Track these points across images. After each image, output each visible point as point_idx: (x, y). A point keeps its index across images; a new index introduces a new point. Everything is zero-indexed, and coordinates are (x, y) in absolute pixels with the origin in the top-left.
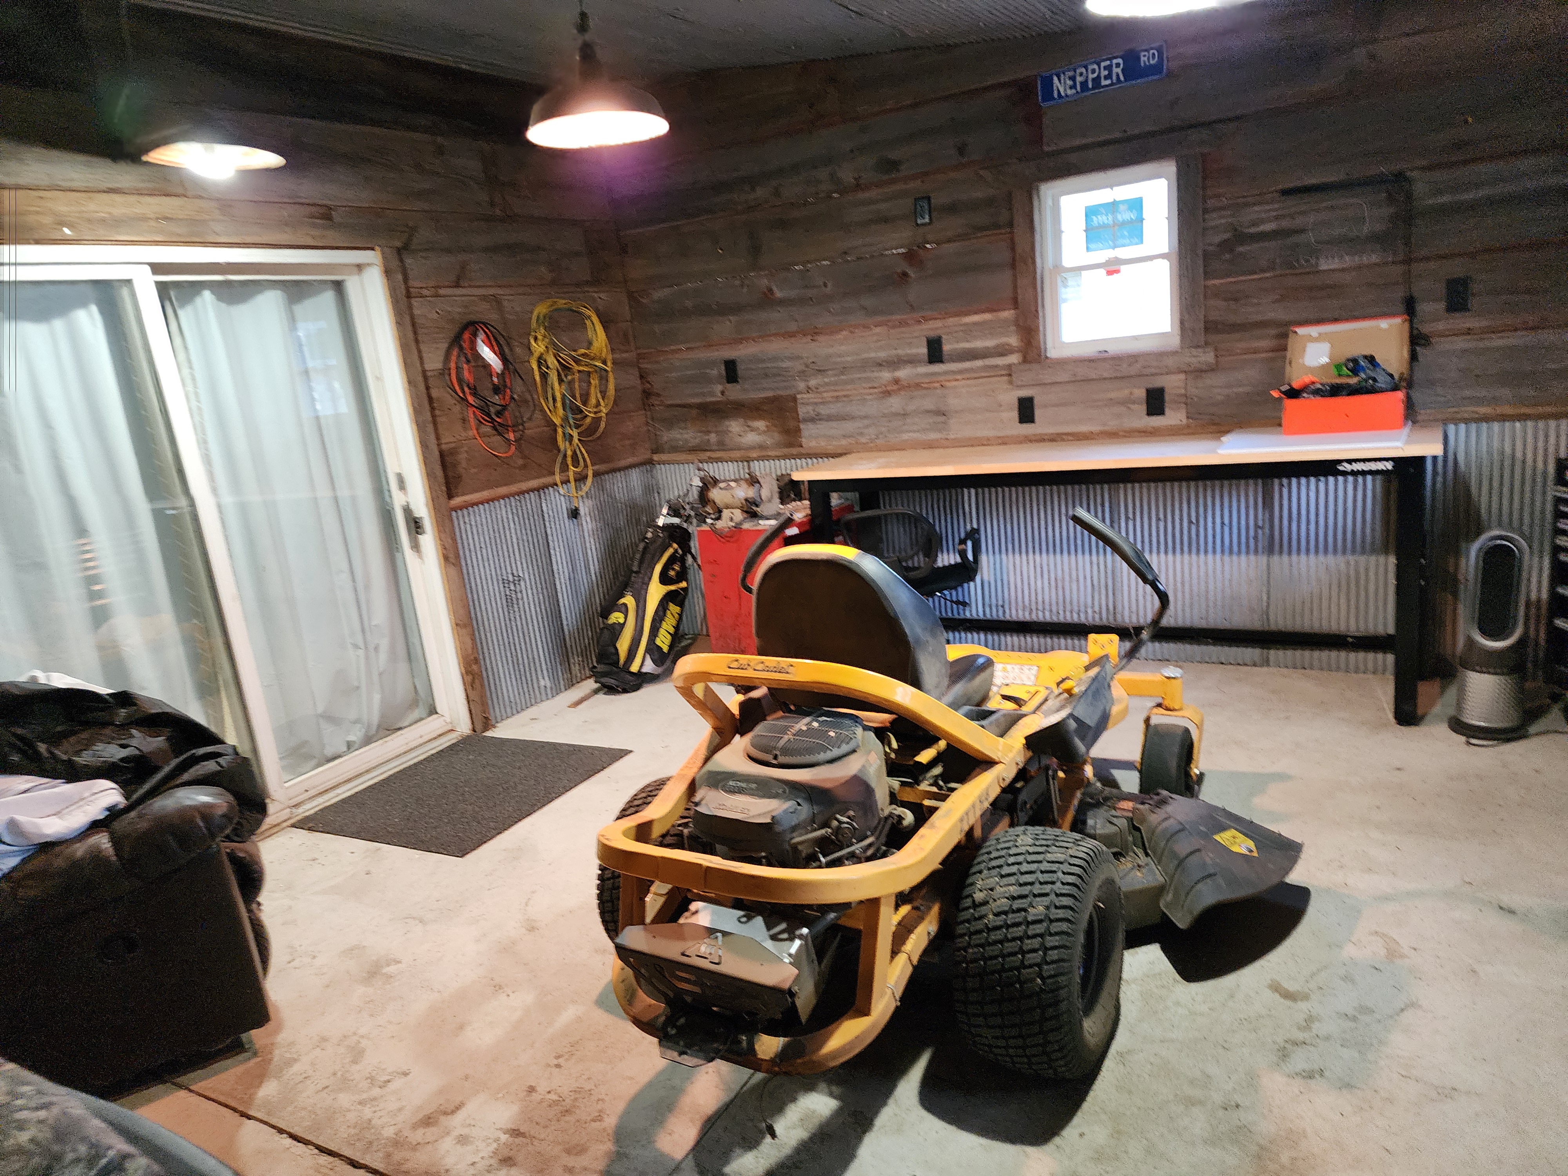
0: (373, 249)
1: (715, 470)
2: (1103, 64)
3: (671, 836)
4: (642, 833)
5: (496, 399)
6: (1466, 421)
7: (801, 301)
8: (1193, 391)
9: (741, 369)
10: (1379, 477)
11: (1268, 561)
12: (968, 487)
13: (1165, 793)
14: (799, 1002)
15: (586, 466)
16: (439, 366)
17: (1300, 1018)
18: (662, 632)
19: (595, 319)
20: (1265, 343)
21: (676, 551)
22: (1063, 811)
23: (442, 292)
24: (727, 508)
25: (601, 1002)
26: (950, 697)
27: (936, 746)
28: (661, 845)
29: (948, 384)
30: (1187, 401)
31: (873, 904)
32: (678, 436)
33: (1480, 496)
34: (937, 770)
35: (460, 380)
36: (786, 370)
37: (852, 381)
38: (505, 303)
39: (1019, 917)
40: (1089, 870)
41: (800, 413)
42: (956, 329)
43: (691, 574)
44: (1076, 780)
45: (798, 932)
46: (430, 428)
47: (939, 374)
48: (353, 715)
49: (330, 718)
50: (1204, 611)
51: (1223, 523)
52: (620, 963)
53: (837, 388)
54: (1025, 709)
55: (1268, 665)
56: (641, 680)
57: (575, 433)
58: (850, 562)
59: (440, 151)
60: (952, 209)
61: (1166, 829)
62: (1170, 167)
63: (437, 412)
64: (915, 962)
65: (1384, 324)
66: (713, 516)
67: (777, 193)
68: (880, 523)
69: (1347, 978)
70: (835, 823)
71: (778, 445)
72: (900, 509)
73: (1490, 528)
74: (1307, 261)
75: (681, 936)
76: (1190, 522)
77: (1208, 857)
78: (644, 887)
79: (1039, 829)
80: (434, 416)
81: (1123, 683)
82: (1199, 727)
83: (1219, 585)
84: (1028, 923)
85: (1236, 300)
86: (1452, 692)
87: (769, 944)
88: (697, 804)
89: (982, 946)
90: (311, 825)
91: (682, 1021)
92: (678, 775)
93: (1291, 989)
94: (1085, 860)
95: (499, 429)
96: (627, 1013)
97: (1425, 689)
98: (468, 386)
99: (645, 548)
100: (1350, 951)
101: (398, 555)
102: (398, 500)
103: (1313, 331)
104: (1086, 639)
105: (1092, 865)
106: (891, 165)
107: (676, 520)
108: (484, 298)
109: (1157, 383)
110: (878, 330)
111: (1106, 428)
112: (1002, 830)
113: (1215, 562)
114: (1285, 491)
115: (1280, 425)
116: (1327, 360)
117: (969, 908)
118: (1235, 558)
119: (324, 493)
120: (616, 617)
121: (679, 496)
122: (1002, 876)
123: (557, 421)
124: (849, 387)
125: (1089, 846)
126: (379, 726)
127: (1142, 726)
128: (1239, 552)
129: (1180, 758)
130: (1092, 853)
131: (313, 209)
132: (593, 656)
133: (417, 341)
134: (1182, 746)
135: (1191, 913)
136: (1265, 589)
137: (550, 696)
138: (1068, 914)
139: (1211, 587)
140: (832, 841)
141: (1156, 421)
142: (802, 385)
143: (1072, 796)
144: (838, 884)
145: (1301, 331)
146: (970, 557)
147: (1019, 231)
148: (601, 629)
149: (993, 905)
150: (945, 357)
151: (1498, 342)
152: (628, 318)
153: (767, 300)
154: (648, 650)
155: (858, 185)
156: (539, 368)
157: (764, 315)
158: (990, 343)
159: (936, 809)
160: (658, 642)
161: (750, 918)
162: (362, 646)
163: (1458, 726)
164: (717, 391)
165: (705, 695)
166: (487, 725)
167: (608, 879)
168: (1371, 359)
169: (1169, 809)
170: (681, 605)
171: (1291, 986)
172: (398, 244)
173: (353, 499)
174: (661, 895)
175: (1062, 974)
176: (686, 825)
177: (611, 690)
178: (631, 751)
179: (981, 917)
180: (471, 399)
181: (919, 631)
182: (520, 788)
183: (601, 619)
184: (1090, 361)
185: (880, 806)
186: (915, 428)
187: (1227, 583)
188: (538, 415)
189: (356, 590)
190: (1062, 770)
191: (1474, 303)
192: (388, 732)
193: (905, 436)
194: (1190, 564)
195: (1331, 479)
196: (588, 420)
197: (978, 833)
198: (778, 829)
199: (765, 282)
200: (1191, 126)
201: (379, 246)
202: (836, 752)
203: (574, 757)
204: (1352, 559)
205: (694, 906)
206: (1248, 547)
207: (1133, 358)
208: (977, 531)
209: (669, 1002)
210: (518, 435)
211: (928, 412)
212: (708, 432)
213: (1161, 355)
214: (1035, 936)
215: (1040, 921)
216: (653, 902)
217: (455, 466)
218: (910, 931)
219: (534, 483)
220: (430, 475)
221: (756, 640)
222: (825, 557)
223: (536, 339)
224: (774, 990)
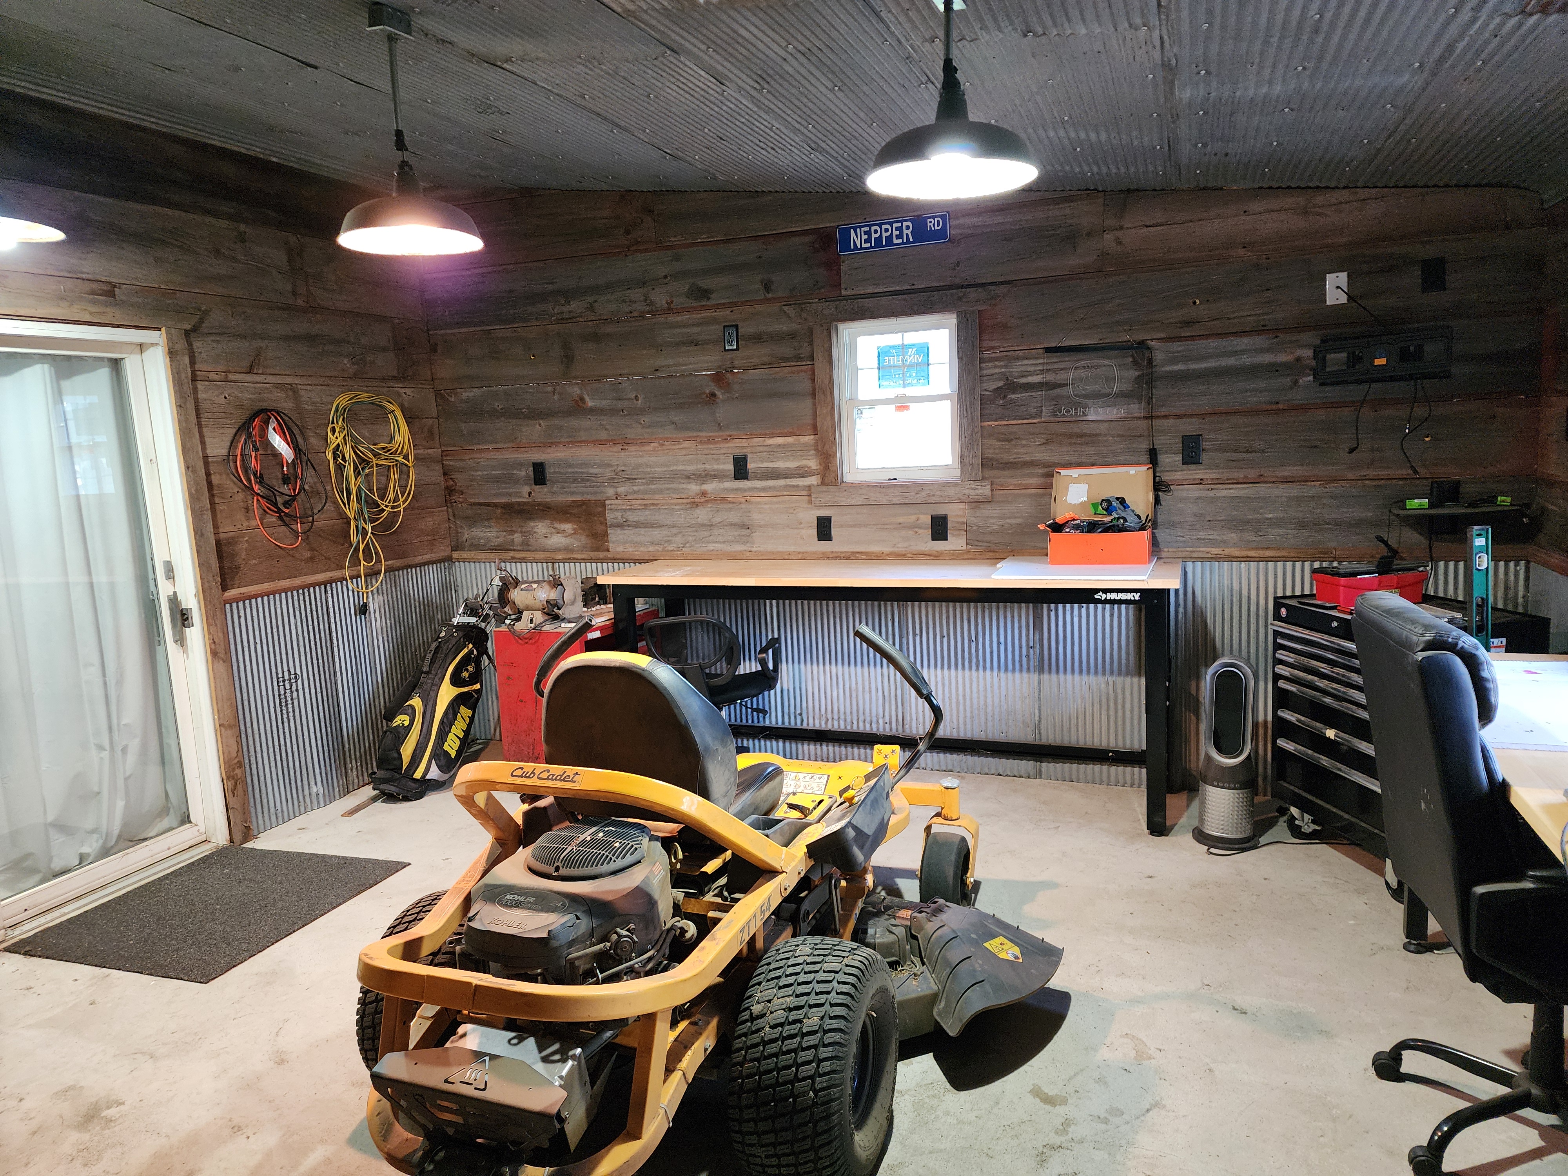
0: (159, 330)
1: (516, 570)
2: (895, 225)
3: (444, 954)
4: (410, 951)
5: (285, 489)
6: (1203, 560)
7: (613, 412)
8: (971, 520)
9: (549, 471)
10: (1131, 606)
11: (1039, 679)
12: (771, 599)
13: (941, 901)
14: (569, 1128)
15: (379, 561)
16: (224, 452)
17: (1058, 1122)
18: (451, 736)
19: (399, 413)
20: (1034, 481)
21: (471, 652)
22: (845, 920)
23: (231, 377)
24: (528, 609)
25: (353, 1141)
26: (737, 807)
27: (723, 856)
28: (431, 964)
29: (753, 499)
30: (966, 528)
31: (649, 1019)
32: (481, 535)
33: (1214, 628)
34: (723, 881)
35: (246, 469)
36: (596, 476)
37: (661, 491)
38: (302, 393)
39: (794, 1029)
40: (863, 979)
41: (608, 518)
42: (761, 449)
43: (485, 676)
44: (856, 889)
45: (571, 1053)
46: (208, 515)
47: (745, 490)
48: (90, 824)
49: (62, 827)
50: (983, 723)
51: (999, 643)
52: (376, 1094)
53: (646, 497)
54: (810, 818)
55: (1041, 778)
56: (425, 787)
57: (369, 527)
58: (643, 670)
59: (242, 238)
60: (758, 338)
61: (941, 937)
62: (951, 319)
63: (217, 500)
64: (690, 1081)
65: (1132, 470)
66: (513, 617)
67: (591, 308)
68: (685, 630)
69: (1100, 1080)
70: (614, 937)
71: (583, 549)
72: (704, 617)
73: (1223, 655)
74: (1068, 411)
75: (445, 1062)
76: (970, 641)
77: (977, 964)
78: (409, 1010)
79: (817, 939)
80: (212, 504)
81: (906, 792)
82: (975, 836)
83: (997, 701)
84: (804, 1035)
85: (1009, 441)
86: (1195, 804)
87: (540, 1067)
88: (470, 920)
89: (758, 1060)
90: (27, 949)
91: (442, 1154)
92: (455, 888)
93: (1050, 1094)
94: (857, 968)
95: (285, 519)
96: (381, 1150)
97: (1173, 801)
98: (255, 475)
99: (437, 648)
100: (1104, 1054)
101: (160, 649)
102: (165, 589)
103: (1075, 473)
104: (872, 749)
105: (866, 972)
106: (704, 293)
107: (473, 620)
108: (279, 386)
109: (940, 511)
110: (686, 444)
111: (896, 550)
112: (785, 940)
113: (992, 678)
114: (1053, 614)
115: (1047, 555)
116: (1085, 499)
117: (746, 1021)
118: (1010, 674)
119: (77, 577)
120: (402, 720)
121: (478, 595)
122: (780, 988)
123: (351, 515)
124: (657, 496)
125: (865, 955)
126: (119, 837)
127: (923, 835)
128: (1014, 670)
129: (957, 867)
130: (866, 962)
131: (95, 286)
132: (374, 759)
133: (200, 425)
134: (959, 854)
135: (961, 1020)
136: (1037, 706)
137: (322, 804)
138: (840, 1024)
139: (989, 701)
140: (611, 956)
141: (940, 545)
142: (611, 492)
143: (854, 905)
144: (612, 1000)
145: (1064, 472)
146: (771, 667)
147: (819, 364)
148: (386, 732)
149: (771, 1019)
150: (750, 475)
151: (1223, 492)
152: (435, 415)
153: (578, 408)
154: (434, 756)
155: (669, 309)
156: (335, 458)
157: (575, 422)
158: (791, 464)
159: (720, 920)
160: (446, 747)
161: (521, 1039)
162: (107, 747)
163: (1201, 836)
164: (523, 493)
165: (487, 804)
166: (248, 834)
167: (371, 1003)
168: (1122, 500)
169: (943, 917)
170: (473, 708)
171: (1051, 1091)
172: (188, 327)
173: (112, 586)
174: (428, 1018)
175: (835, 1086)
176: (458, 942)
177: (390, 798)
178: (409, 864)
179: (758, 1031)
180: (256, 487)
181: (709, 739)
182: (280, 905)
183: (384, 721)
184: (881, 487)
185: (662, 918)
186: (721, 539)
187: (1003, 698)
188: (329, 506)
189: (105, 683)
190: (845, 879)
191: (1205, 457)
192: (131, 844)
193: (711, 547)
194: (971, 680)
195: (1092, 606)
196: (385, 514)
197: (760, 944)
198: (554, 944)
199: (576, 391)
200: (969, 286)
201: (165, 326)
202: (620, 863)
203: (344, 871)
204: (1111, 679)
205: (461, 1030)
206: (1021, 665)
207: (920, 486)
208: (778, 640)
209: (428, 1135)
210: (306, 526)
211: (735, 525)
212: (512, 532)
213: (945, 485)
214: (809, 1048)
215: (814, 1032)
216: (418, 1028)
217: (233, 556)
218: (687, 1048)
219: (321, 577)
220: (202, 565)
221: (545, 747)
222: (618, 665)
223: (333, 430)
224: (541, 1116)
